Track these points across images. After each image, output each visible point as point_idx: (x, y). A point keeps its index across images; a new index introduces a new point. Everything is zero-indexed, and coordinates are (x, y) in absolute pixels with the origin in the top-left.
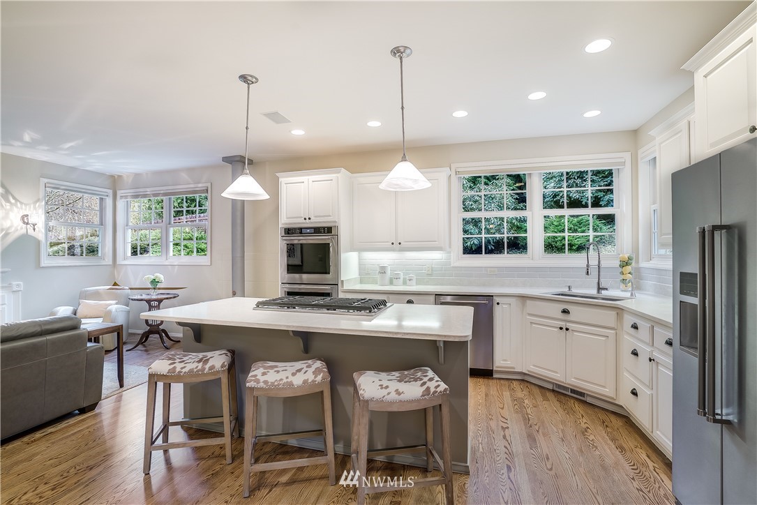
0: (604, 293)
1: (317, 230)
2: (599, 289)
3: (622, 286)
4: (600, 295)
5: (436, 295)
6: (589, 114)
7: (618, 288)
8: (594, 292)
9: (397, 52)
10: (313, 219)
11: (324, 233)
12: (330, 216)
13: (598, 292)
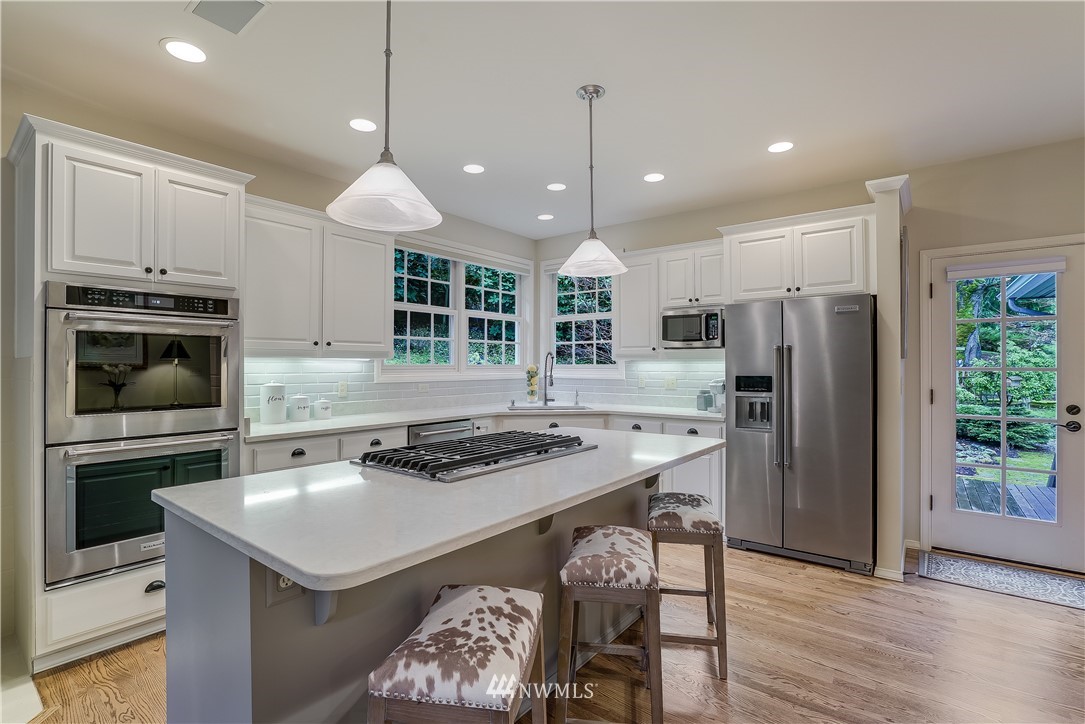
0: (550, 404)
1: (185, 304)
2: (546, 400)
3: (529, 398)
4: (546, 407)
5: (409, 426)
6: (543, 217)
7: (526, 400)
8: (541, 404)
9: (594, 92)
10: (172, 275)
11: (206, 311)
12: (219, 274)
13: (546, 404)
